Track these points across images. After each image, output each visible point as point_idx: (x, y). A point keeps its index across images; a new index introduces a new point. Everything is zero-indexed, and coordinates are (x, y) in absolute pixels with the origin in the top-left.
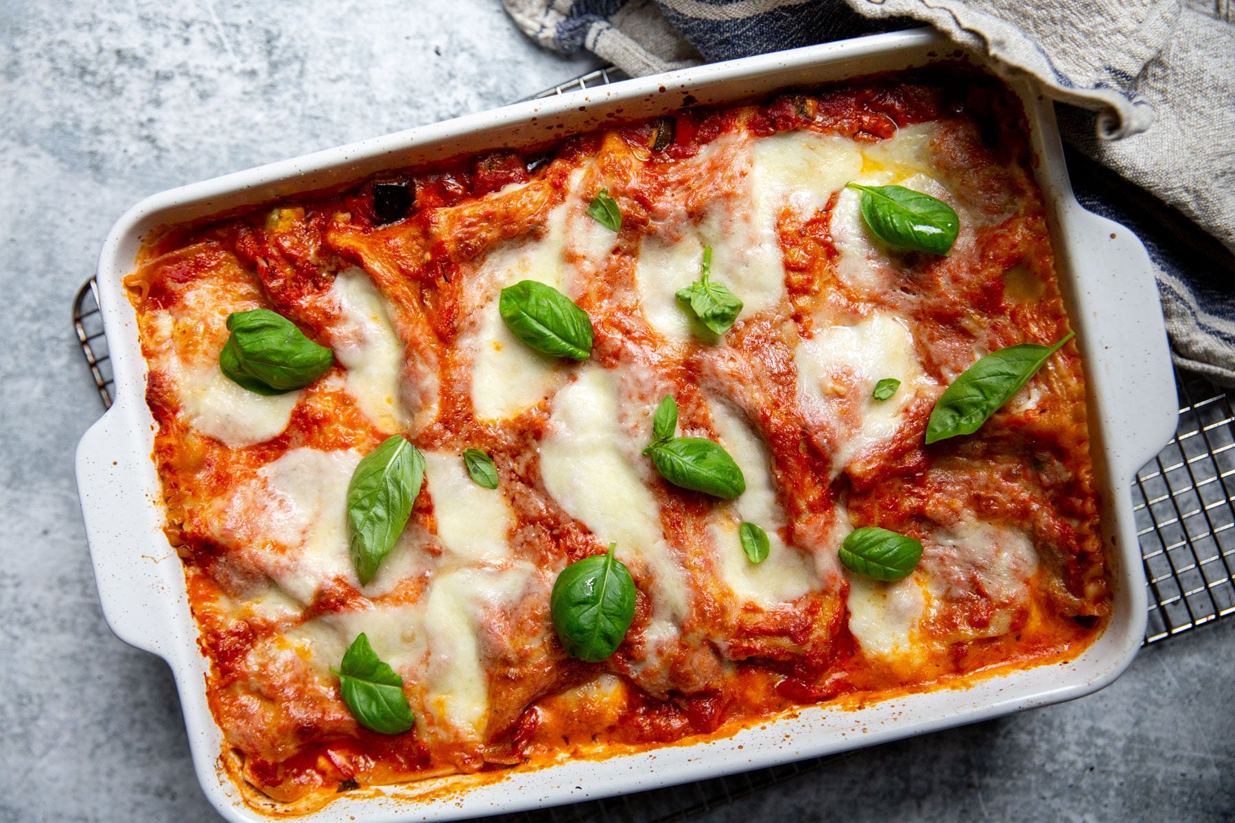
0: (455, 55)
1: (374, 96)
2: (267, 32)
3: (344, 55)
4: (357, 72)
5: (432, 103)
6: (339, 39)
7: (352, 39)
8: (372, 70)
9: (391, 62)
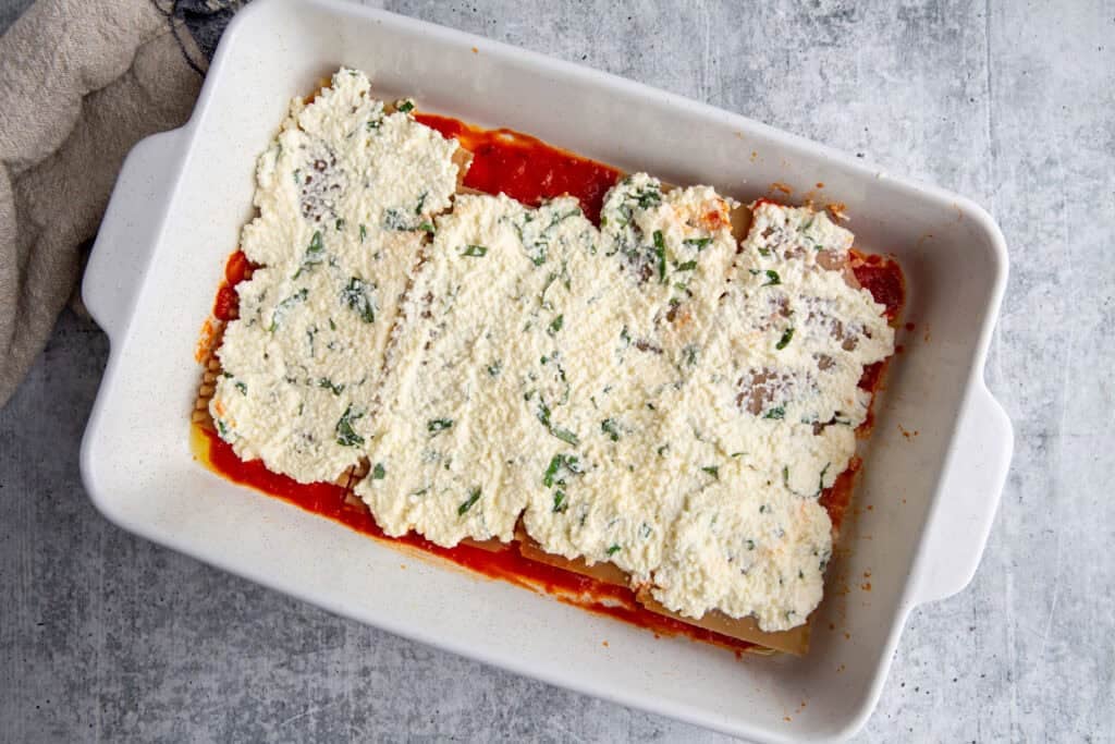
1: (814, 108)
2: (853, 11)
3: (844, 78)
4: (832, 91)
6: (856, 72)
7: (858, 83)
8: (835, 103)
9: (844, 118)
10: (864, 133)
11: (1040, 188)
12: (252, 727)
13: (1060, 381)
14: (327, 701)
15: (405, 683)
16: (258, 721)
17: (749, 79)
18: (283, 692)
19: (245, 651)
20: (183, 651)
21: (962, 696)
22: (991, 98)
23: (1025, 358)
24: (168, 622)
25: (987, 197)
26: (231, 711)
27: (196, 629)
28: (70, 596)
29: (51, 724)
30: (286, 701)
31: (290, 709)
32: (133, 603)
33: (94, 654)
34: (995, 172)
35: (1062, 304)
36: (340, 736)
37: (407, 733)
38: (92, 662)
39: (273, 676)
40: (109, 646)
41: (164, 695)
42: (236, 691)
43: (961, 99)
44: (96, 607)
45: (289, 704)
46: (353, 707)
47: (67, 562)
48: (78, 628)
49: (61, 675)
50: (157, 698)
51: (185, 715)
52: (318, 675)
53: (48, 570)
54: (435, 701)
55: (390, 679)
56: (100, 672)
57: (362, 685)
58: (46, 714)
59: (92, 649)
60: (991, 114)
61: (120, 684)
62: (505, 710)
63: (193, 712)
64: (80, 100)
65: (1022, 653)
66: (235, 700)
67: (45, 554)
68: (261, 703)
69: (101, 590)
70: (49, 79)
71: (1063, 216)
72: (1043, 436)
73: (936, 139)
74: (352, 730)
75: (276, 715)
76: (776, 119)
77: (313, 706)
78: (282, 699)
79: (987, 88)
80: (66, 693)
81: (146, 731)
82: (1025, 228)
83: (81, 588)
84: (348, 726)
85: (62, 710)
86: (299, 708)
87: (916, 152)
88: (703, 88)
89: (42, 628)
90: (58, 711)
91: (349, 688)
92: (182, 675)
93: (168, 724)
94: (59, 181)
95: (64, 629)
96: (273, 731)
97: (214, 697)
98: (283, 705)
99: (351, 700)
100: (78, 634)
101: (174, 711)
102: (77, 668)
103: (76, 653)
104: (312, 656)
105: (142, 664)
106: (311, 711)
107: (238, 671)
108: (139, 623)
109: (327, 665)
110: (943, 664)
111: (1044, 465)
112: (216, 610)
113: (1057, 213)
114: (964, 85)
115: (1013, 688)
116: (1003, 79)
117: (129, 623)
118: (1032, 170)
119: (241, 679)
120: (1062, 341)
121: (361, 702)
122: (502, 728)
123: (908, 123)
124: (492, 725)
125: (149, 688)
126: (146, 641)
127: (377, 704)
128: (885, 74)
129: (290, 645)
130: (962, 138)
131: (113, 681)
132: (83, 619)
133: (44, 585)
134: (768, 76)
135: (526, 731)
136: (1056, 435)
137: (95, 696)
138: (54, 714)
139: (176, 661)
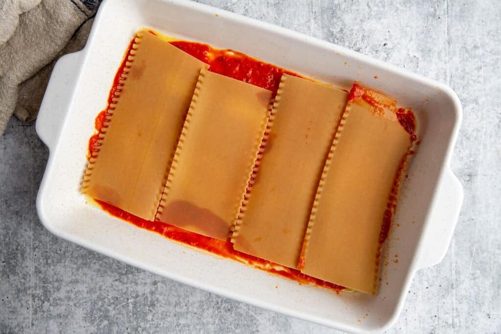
0: (385, 52)
1: (364, 22)
3: (379, 8)
4: (373, 13)
5: (365, 45)
6: (384, 5)
7: (385, 10)
8: (374, 19)
9: (379, 27)
10: (388, 33)
11: (470, 59)
12: (103, 308)
13: (478, 150)
14: (137, 296)
15: (173, 288)
16: (105, 306)
17: (334, 8)
18: (117, 292)
19: (99, 274)
20: (70, 274)
21: (430, 295)
22: (448, 17)
23: (462, 139)
24: (63, 261)
25: (445, 63)
26: (93, 301)
27: (76, 264)
28: (17, 249)
29: (9, 308)
30: (118, 297)
31: (120, 300)
32: (47, 252)
33: (28, 276)
34: (449, 52)
35: (479, 114)
36: (143, 312)
37: (174, 311)
38: (28, 279)
39: (112, 285)
40: (36, 272)
41: (62, 294)
42: (95, 292)
43: (434, 17)
44: (29, 254)
45: (120, 298)
46: (150, 299)
47: (15, 234)
48: (21, 264)
49: (13, 286)
50: (58, 295)
51: (71, 303)
52: (133, 284)
53: (7, 237)
54: (187, 296)
55: (166, 287)
56: (32, 284)
57: (153, 289)
58: (7, 303)
59: (28, 273)
60: (448, 24)
61: (41, 289)
62: (219, 301)
63: (75, 302)
64: (18, 16)
65: (458, 276)
66: (94, 297)
67: (5, 230)
68: (107, 298)
69: (32, 246)
70: (4, 7)
71: (481, 72)
72: (470, 175)
73: (422, 36)
74: (149, 310)
75: (114, 303)
76: (346, 27)
77: (131, 299)
78: (116, 296)
79: (446, 12)
80: (16, 294)
81: (53, 311)
82: (463, 78)
83: (23, 245)
84: (147, 308)
85: (14, 301)
86: (124, 300)
87: (412, 42)
88: (312, 12)
89: (4, 264)
90: (12, 302)
91: (147, 291)
92: (70, 285)
93: (63, 307)
94: (9, 54)
95: (14, 264)
96: (112, 310)
97: (85, 295)
98: (117, 298)
99: (148, 296)
100: (21, 266)
101: (66, 302)
102: (21, 282)
103: (20, 275)
104: (130, 276)
105: (51, 280)
106: (130, 301)
107: (96, 283)
108: (49, 261)
109: (137, 280)
110: (422, 280)
111: (470, 189)
112: (85, 255)
113: (478, 71)
114: (435, 10)
115: (454, 292)
116: (454, 8)
117: (45, 261)
118: (467, 51)
119: (98, 287)
120: (479, 131)
121: (153, 297)
122: (218, 308)
123: (408, 29)
124: (213, 307)
125: (55, 291)
126: (53, 270)
127: (161, 298)
128: (398, 6)
129: (120, 271)
130: (434, 36)
131: (38, 288)
132: (23, 259)
133: (5, 244)
134: (343, 6)
135: (229, 310)
136: (476, 175)
137: (29, 294)
138: (10, 303)
139: (67, 279)
